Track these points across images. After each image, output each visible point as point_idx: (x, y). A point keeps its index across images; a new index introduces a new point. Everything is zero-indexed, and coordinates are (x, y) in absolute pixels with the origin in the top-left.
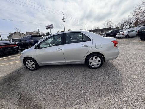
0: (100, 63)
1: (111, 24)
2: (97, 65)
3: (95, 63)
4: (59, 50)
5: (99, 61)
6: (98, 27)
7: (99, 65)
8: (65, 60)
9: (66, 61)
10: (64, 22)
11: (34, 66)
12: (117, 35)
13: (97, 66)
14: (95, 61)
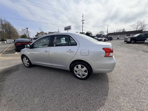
0: (87, 74)
1: (143, 26)
2: (84, 75)
3: (80, 73)
4: (46, 52)
5: (85, 71)
6: (124, 29)
7: (85, 76)
8: (51, 63)
9: (53, 65)
10: (83, 23)
11: (28, 64)
12: (146, 41)
13: (84, 77)
14: (80, 70)
